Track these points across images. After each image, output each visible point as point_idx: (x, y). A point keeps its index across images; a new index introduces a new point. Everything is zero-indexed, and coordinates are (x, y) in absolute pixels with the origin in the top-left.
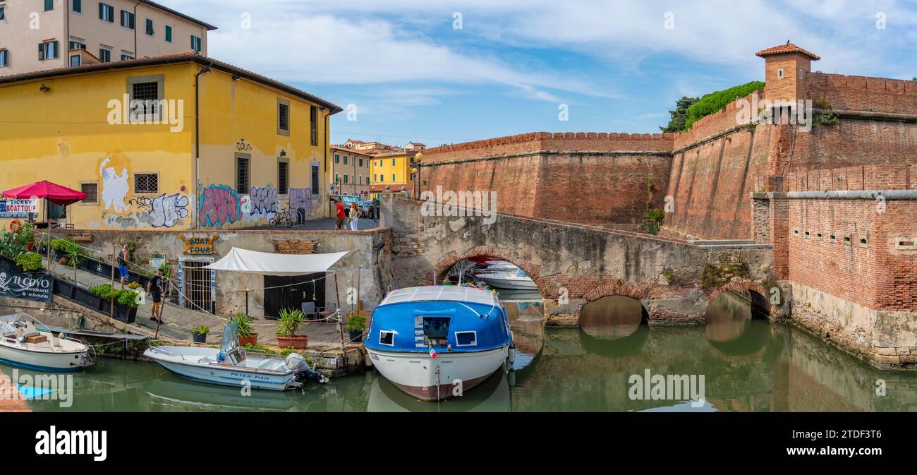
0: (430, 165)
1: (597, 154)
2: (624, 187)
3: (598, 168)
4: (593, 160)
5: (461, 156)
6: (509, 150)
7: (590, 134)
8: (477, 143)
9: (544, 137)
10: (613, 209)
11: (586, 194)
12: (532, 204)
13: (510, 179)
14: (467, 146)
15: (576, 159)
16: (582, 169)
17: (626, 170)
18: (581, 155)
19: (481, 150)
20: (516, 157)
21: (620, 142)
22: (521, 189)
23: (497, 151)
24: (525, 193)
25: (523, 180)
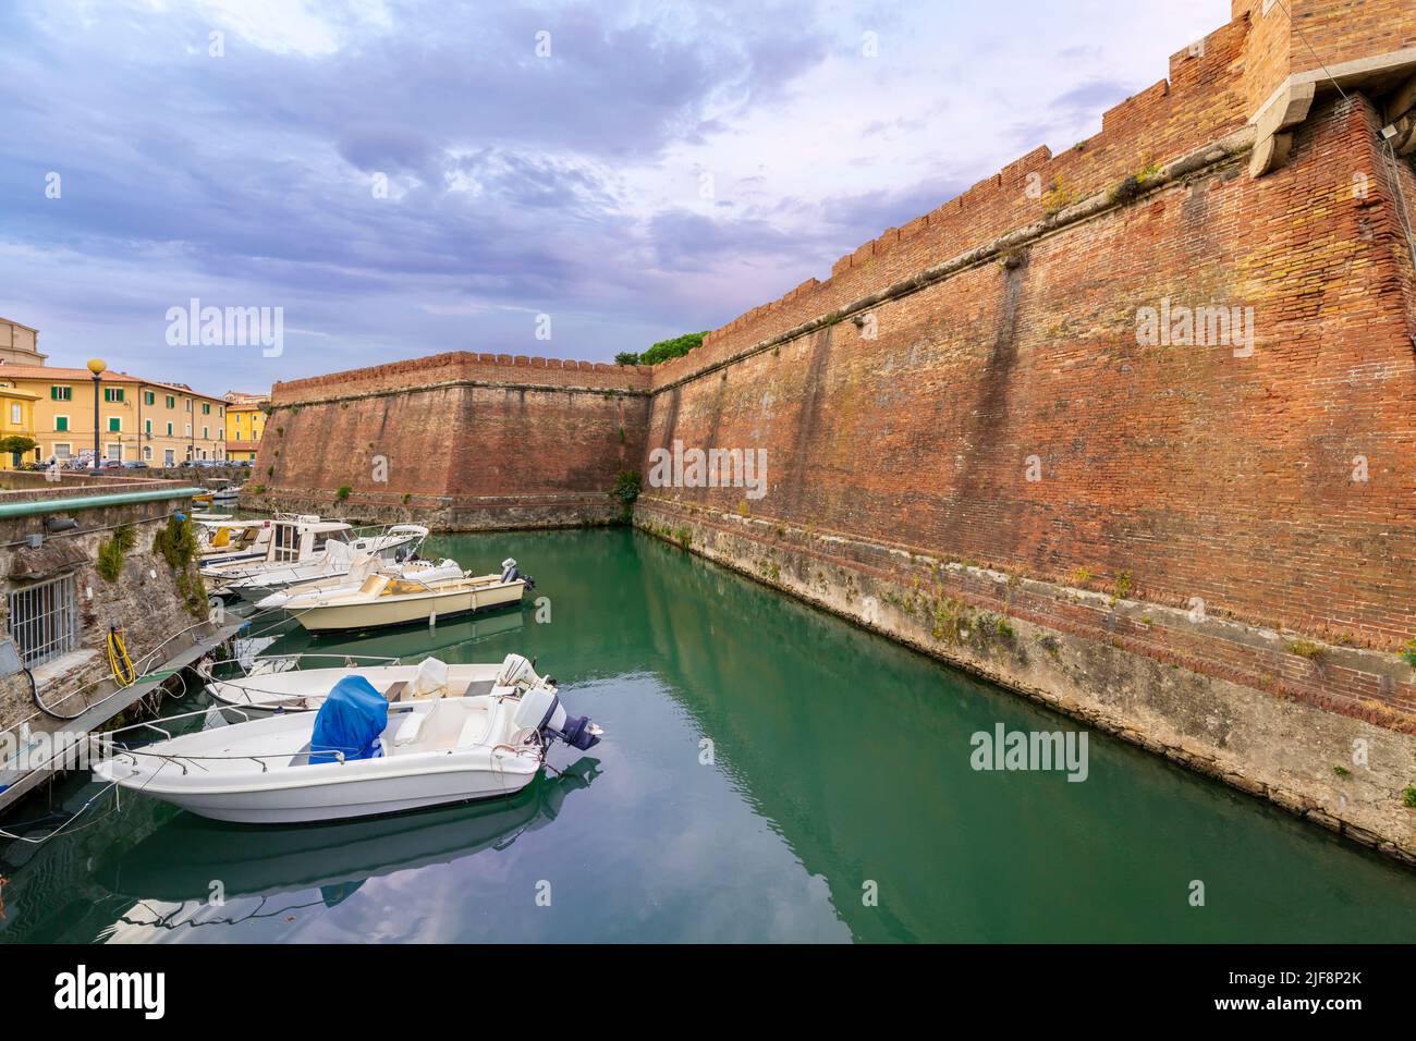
0: (289, 407)
1: (547, 390)
2: (585, 439)
3: (548, 411)
4: (540, 398)
5: (337, 391)
6: (412, 380)
7: (535, 360)
8: (361, 372)
9: (465, 360)
10: (571, 470)
11: (531, 448)
12: (447, 463)
13: (412, 426)
14: (345, 377)
15: (515, 396)
16: (523, 410)
17: (588, 414)
18: (523, 389)
19: (367, 383)
20: (420, 390)
21: (579, 374)
22: (428, 437)
23: (393, 383)
24: (435, 446)
25: (432, 426)
